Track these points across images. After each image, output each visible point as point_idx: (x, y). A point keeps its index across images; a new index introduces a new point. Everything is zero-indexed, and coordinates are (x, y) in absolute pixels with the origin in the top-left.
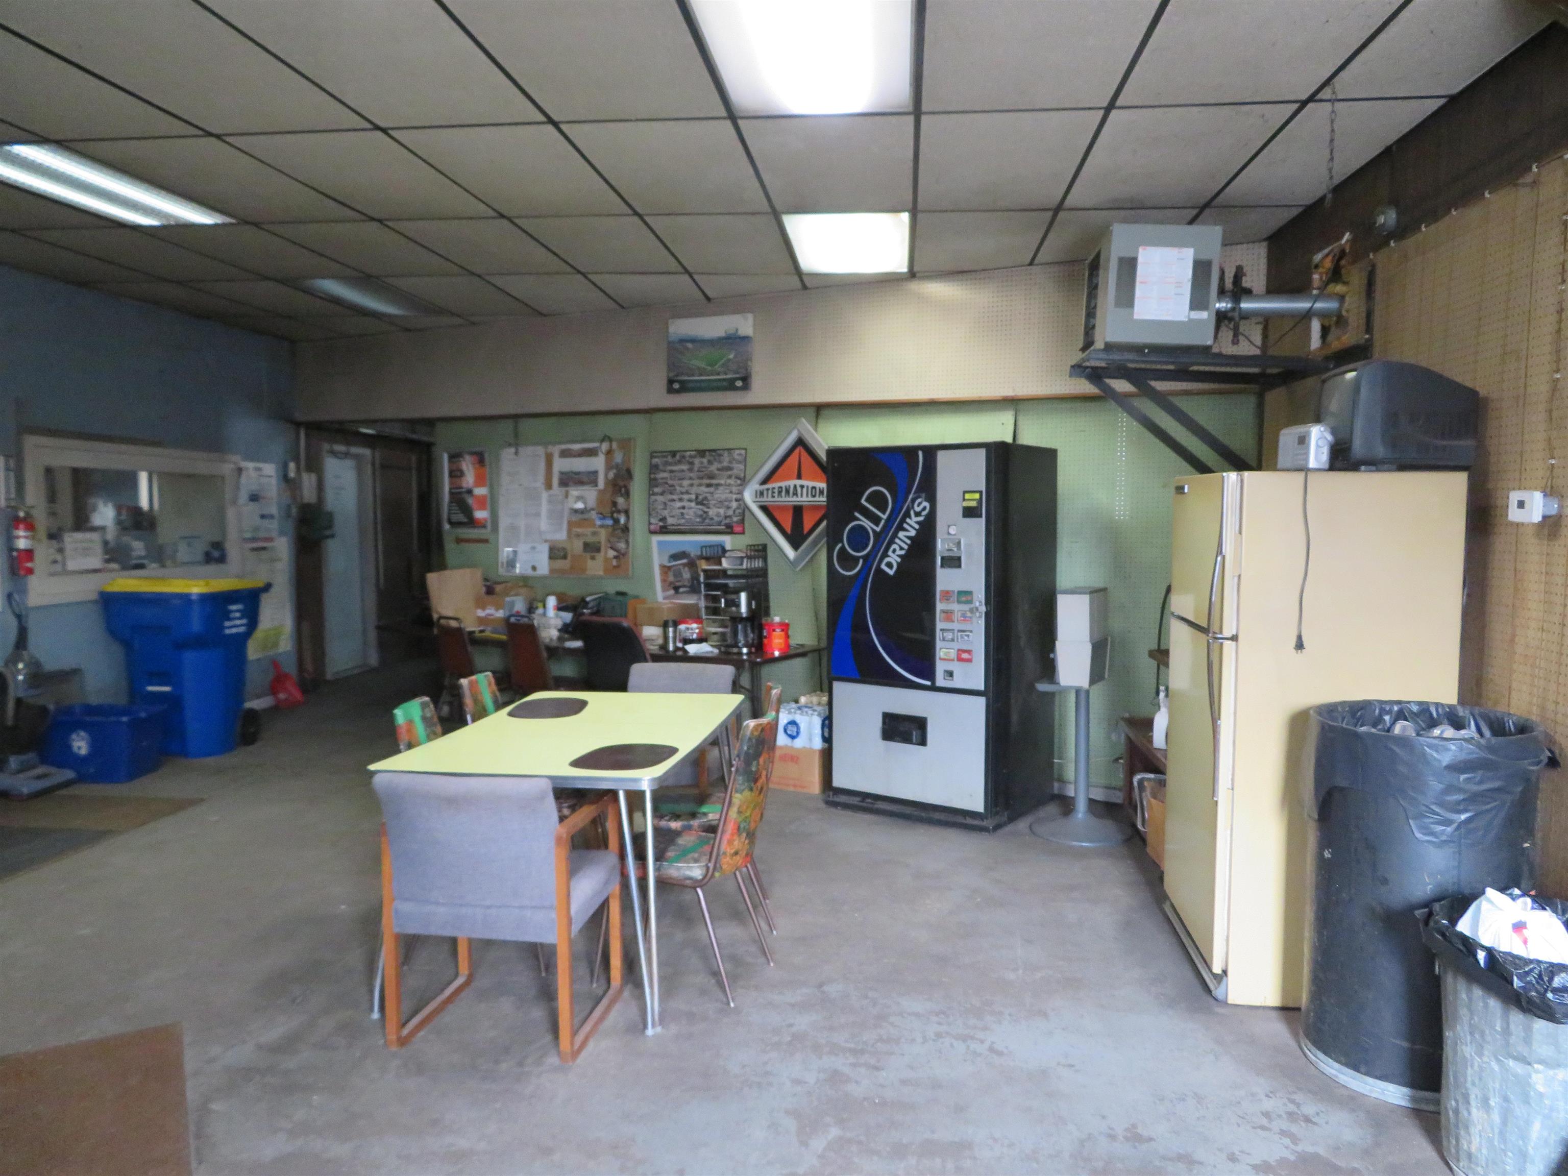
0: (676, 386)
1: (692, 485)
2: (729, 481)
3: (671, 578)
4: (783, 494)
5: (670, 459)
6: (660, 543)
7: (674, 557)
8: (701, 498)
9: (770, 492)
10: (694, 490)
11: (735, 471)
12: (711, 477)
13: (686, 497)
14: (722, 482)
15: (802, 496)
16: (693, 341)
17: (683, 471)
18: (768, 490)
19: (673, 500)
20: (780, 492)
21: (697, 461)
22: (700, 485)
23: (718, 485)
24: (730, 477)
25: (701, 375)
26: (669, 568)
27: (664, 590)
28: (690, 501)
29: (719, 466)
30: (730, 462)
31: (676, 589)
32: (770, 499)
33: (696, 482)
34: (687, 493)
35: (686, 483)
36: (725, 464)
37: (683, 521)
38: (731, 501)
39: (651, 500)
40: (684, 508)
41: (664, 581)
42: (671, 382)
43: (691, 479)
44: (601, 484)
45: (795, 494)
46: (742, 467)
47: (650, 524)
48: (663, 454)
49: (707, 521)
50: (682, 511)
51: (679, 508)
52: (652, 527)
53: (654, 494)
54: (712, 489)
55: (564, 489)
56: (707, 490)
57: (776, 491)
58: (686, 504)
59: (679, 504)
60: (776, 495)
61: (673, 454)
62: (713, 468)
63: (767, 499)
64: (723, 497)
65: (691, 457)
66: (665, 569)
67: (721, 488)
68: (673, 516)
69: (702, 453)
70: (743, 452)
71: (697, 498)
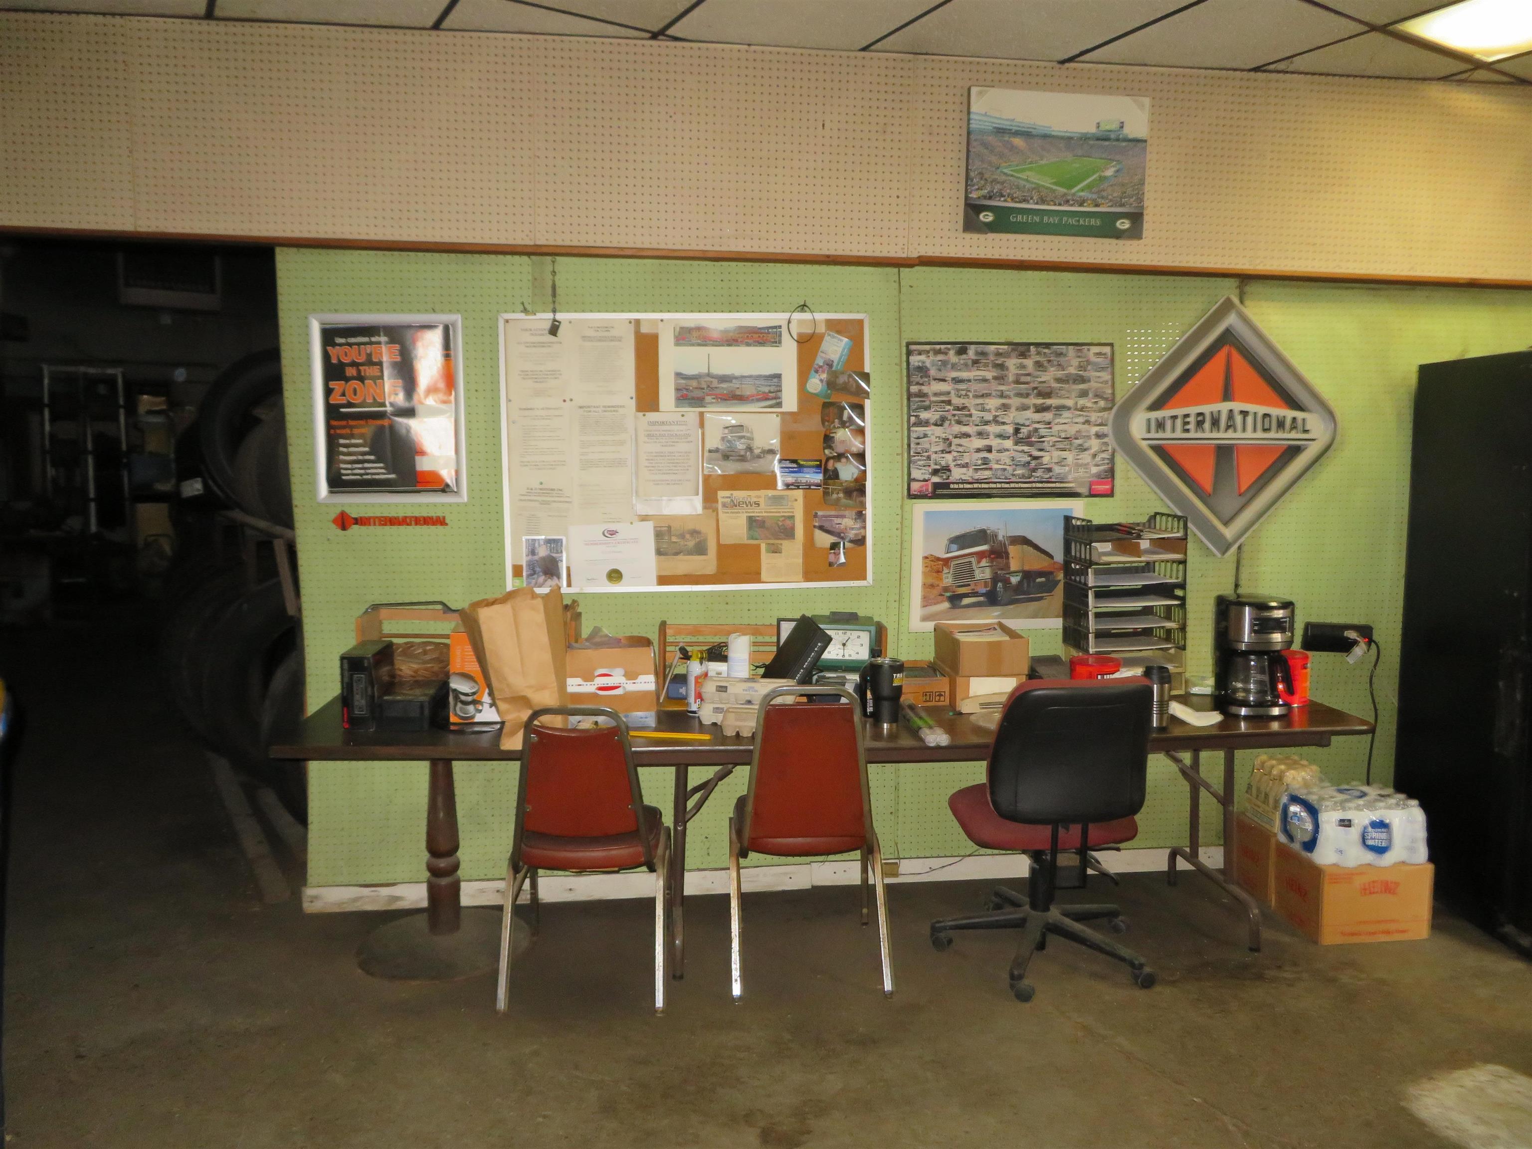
0: (987, 217)
1: (1005, 407)
2: (1082, 402)
3: (948, 579)
4: (1207, 425)
5: (952, 357)
6: (928, 514)
7: (962, 541)
8: (1024, 431)
9: (1179, 422)
10: (1013, 416)
11: (1093, 385)
12: (1048, 395)
13: (993, 429)
14: (1069, 403)
15: (1244, 430)
16: (1026, 134)
17: (985, 380)
18: (1174, 418)
19: (967, 435)
20: (1200, 424)
21: (1012, 363)
22: (1024, 408)
23: (1061, 408)
24: (1084, 394)
25: (1043, 201)
26: (947, 561)
27: (926, 601)
28: (1001, 436)
29: (1060, 374)
30: (1081, 367)
31: (955, 600)
32: (1179, 434)
33: (1015, 402)
34: (996, 421)
35: (993, 403)
36: (1072, 370)
37: (987, 474)
38: (1089, 437)
39: (913, 435)
40: (989, 449)
41: (928, 587)
42: (973, 209)
43: (1002, 395)
44: (790, 401)
45: (1230, 426)
46: (1105, 376)
47: (910, 480)
48: (938, 347)
49: (1039, 473)
50: (985, 454)
51: (978, 450)
52: (915, 486)
53: (920, 423)
54: (1048, 416)
55: (692, 413)
56: (1037, 417)
57: (1192, 419)
58: (995, 443)
59: (979, 443)
60: (1191, 426)
61: (962, 348)
62: (1048, 377)
63: (1172, 434)
64: (1072, 430)
65: (998, 354)
66: (935, 565)
67: (1066, 414)
68: (966, 466)
69: (1022, 349)
70: (1107, 350)
71: (1017, 431)
